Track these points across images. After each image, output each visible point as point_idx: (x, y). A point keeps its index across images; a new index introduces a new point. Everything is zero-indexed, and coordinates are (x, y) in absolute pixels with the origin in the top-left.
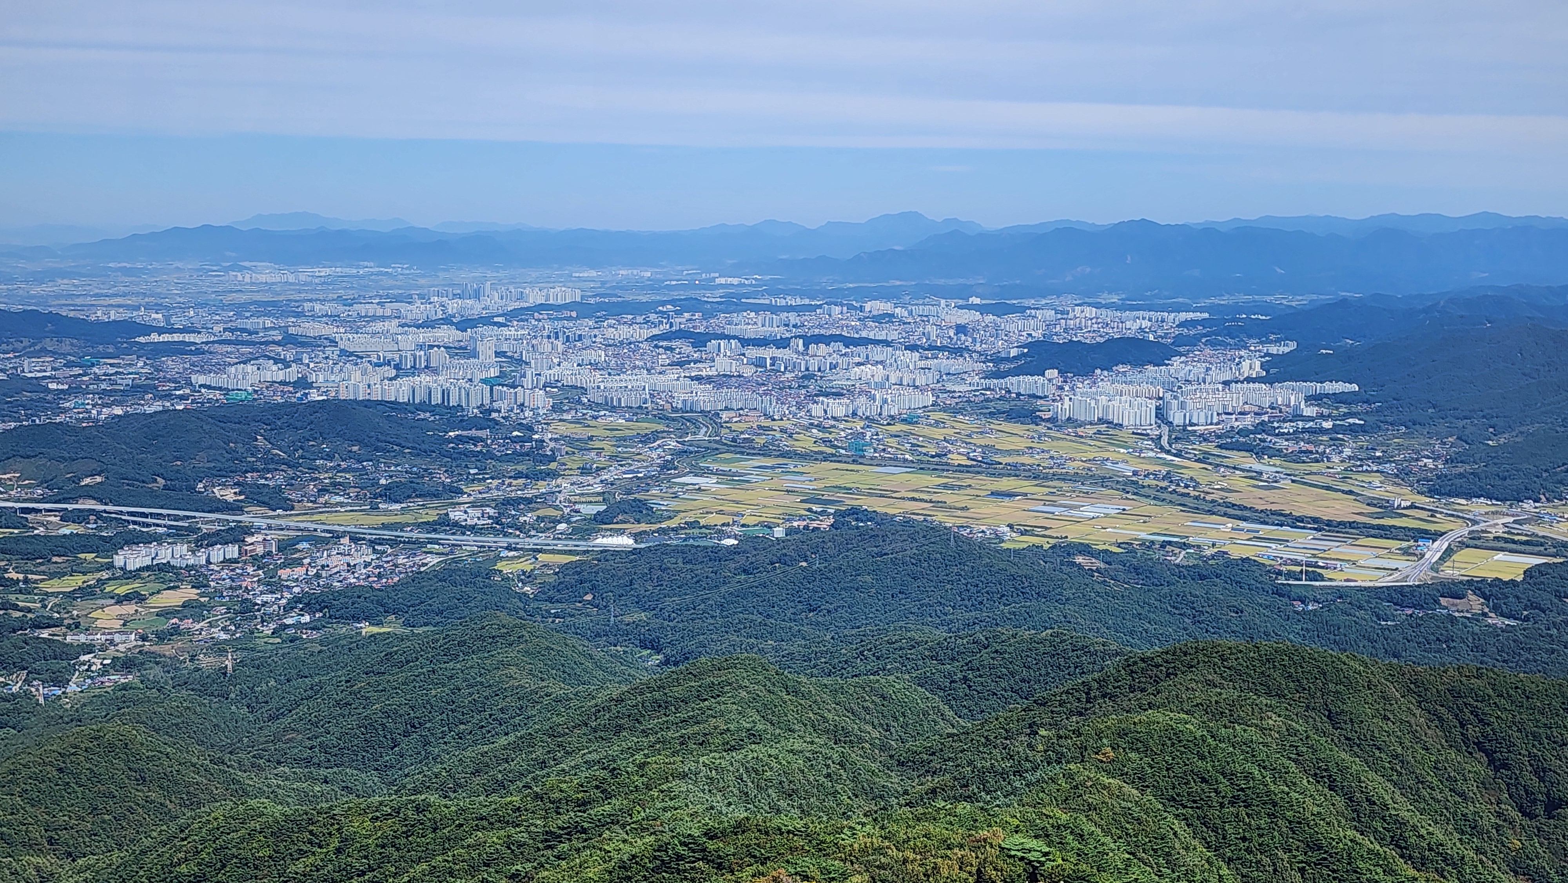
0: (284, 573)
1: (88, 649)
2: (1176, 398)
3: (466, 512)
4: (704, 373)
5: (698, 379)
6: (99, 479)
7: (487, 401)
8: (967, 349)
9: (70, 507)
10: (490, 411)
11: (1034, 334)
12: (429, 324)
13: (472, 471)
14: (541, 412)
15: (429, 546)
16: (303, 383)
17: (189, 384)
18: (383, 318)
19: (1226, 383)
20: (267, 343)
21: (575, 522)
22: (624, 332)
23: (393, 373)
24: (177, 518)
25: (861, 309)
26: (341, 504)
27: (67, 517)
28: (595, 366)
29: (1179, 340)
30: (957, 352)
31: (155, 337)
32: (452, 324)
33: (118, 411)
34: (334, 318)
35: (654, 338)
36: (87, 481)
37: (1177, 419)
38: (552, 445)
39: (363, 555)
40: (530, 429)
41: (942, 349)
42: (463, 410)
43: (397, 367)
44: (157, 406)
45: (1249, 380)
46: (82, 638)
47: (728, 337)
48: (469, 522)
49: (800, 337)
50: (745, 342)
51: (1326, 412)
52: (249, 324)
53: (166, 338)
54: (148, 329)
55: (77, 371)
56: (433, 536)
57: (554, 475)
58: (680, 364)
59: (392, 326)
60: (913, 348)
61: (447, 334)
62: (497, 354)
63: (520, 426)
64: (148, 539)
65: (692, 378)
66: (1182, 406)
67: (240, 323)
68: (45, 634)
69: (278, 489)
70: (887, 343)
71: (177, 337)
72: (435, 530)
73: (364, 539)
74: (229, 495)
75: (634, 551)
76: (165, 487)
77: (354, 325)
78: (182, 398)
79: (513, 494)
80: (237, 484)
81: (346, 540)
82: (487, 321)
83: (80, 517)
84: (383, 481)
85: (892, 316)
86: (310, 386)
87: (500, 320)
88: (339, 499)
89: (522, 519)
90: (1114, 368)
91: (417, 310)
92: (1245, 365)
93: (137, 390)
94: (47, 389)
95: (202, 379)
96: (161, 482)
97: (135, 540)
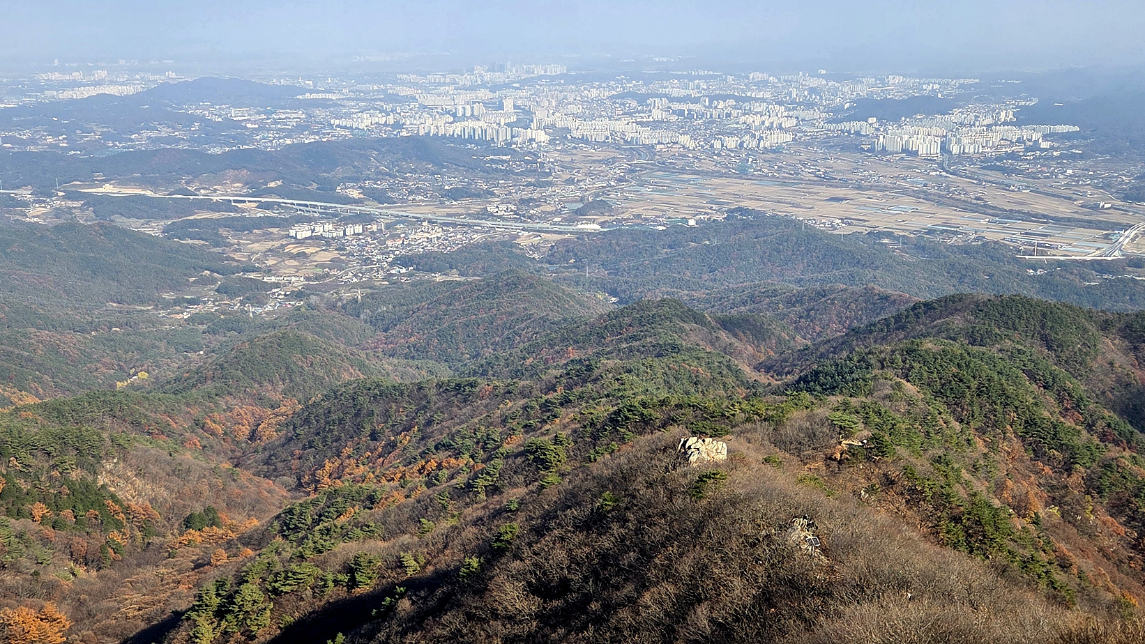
0: (389, 243)
1: (277, 285)
2: (955, 136)
3: (497, 207)
4: (645, 120)
5: (641, 124)
6: (279, 183)
7: (509, 137)
8: (816, 104)
9: (263, 200)
10: (511, 144)
11: (861, 94)
12: (472, 88)
13: (501, 182)
14: (542, 144)
15: (475, 228)
16: (398, 125)
17: (330, 125)
18: (444, 84)
19: (989, 126)
20: (375, 100)
21: (564, 214)
22: (594, 92)
23: (452, 119)
24: (326, 208)
25: (747, 77)
26: (423, 201)
27: (261, 206)
28: (575, 116)
29: (958, 97)
30: (810, 105)
31: (308, 96)
32: (487, 87)
33: (288, 141)
34: (415, 85)
35: (612, 97)
36: (272, 185)
37: (955, 150)
38: (550, 165)
39: (437, 233)
40: (536, 155)
41: (799, 104)
42: (494, 143)
43: (454, 115)
44: (311, 139)
45: (1005, 123)
46: (273, 279)
47: (660, 96)
48: (500, 213)
49: (707, 96)
50: (671, 100)
51: (1056, 145)
52: (363, 87)
53: (314, 96)
54: (304, 91)
55: (263, 116)
57: (550, 184)
58: (630, 114)
59: (451, 89)
60: (780, 103)
61: (483, 94)
62: (515, 107)
63: (530, 153)
64: (309, 220)
65: (637, 123)
66: (959, 141)
67: (359, 87)
68: (252, 276)
69: (384, 191)
70: (763, 100)
71: (321, 96)
73: (436, 222)
74: (356, 194)
75: (601, 233)
76: (318, 189)
77: (427, 89)
78: (326, 134)
79: (526, 196)
80: (361, 187)
81: (426, 223)
82: (508, 86)
83: (268, 206)
84: (447, 187)
85: (767, 82)
86: (402, 127)
87: (517, 85)
88: (420, 197)
89: (532, 212)
90: (914, 116)
91: (465, 80)
92: (1003, 114)
93: (301, 128)
94: (246, 128)
95: (337, 122)
96: (315, 186)
97: (301, 220)
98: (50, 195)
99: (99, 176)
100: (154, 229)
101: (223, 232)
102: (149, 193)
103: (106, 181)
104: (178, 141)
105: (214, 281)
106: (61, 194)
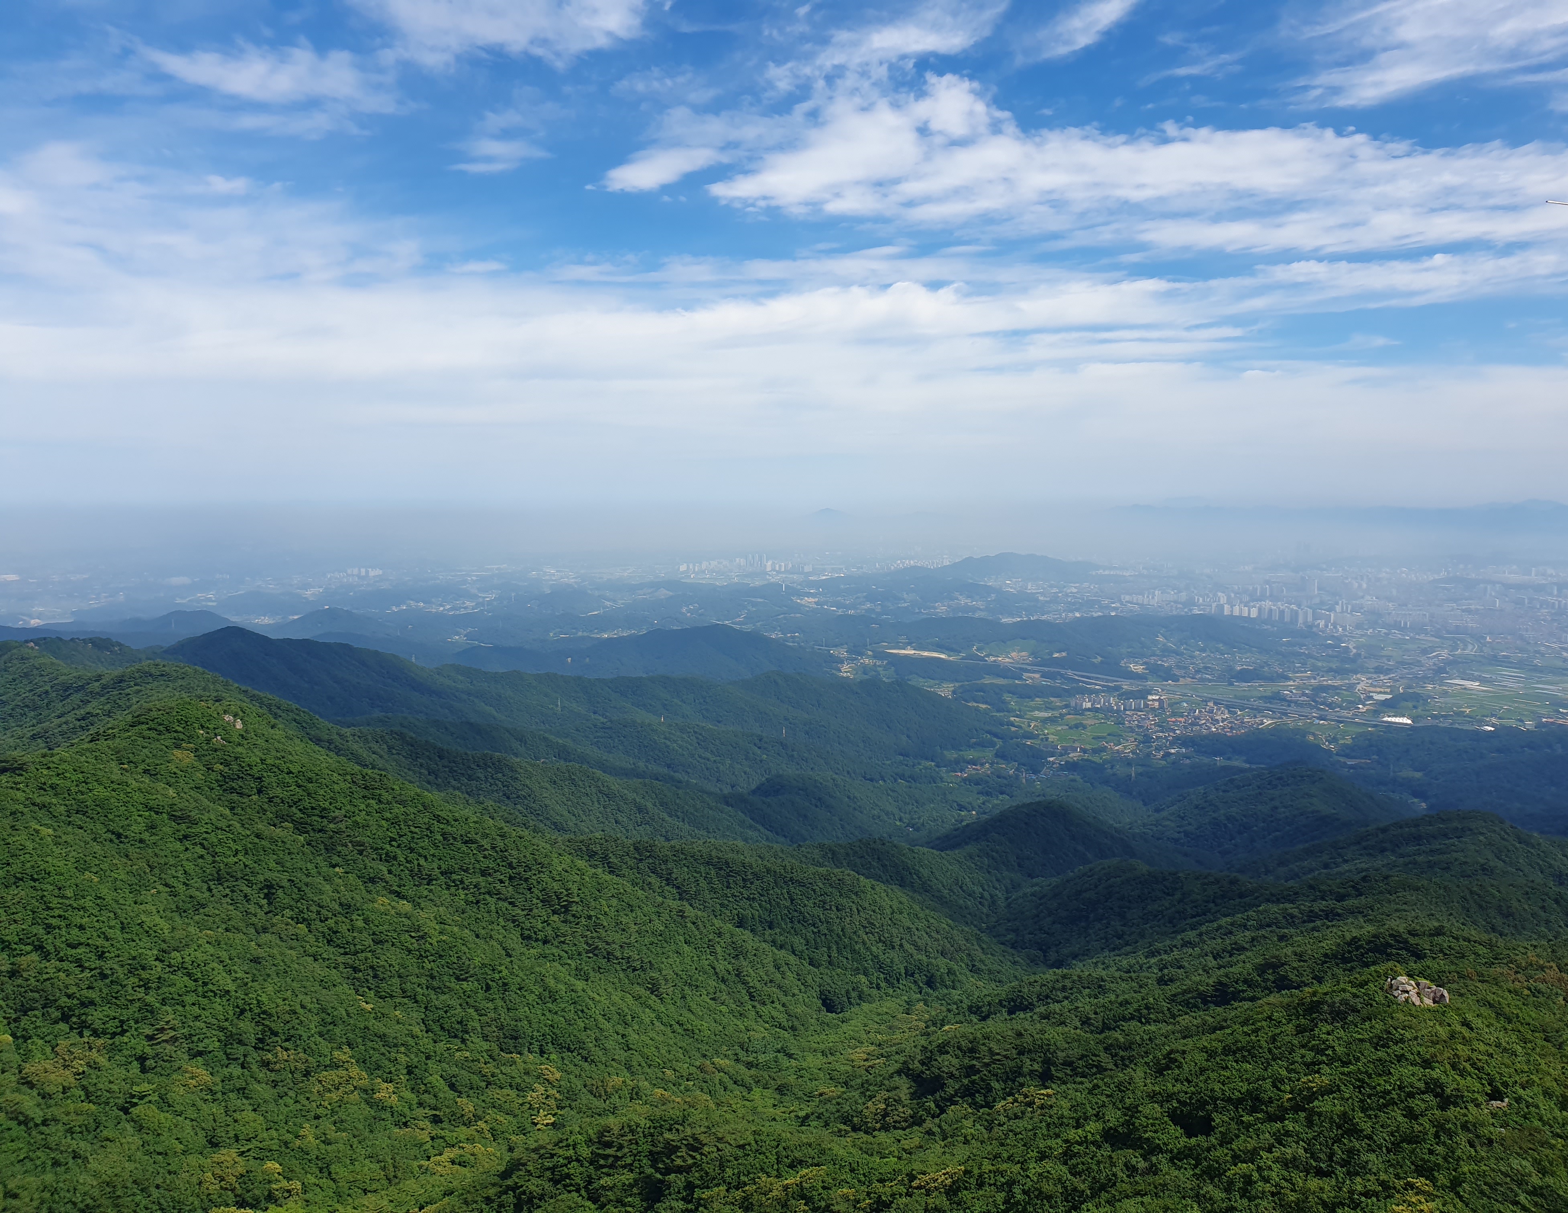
0: (1171, 720)
3: (1291, 692)
6: (1064, 654)
7: (1310, 619)
9: (1046, 669)
10: (1312, 625)
13: (1297, 665)
15: (1266, 711)
16: (1189, 602)
21: (1369, 704)
23: (1248, 599)
24: (1108, 681)
26: (1210, 681)
27: (1045, 675)
33: (1078, 615)
35: (1434, 581)
36: (1056, 655)
38: (1354, 651)
39: (1222, 714)
40: (1339, 639)
42: (1293, 624)
44: (1100, 613)
48: (1294, 698)
53: (1108, 572)
54: (1097, 567)
55: (1055, 590)
56: (1268, 705)
57: (1356, 672)
63: (1332, 637)
65: (1463, 610)
68: (1030, 742)
69: (1170, 668)
72: (1270, 702)
73: (1222, 704)
74: (1138, 668)
75: (1411, 728)
76: (1102, 662)
78: (1115, 609)
79: (1325, 683)
80: (1145, 663)
81: (1211, 704)
83: (1051, 676)
84: (1236, 668)
86: (1194, 604)
87: (1324, 566)
88: (1207, 677)
89: (1330, 700)
93: (1089, 602)
94: (1037, 600)
95: (1128, 598)
96: (1099, 659)
97: (1083, 691)
98: (861, 654)
99: (903, 639)
100: (946, 690)
101: (1007, 697)
102: (943, 656)
103: (909, 644)
104: (975, 609)
105: (993, 745)
106: (870, 653)
